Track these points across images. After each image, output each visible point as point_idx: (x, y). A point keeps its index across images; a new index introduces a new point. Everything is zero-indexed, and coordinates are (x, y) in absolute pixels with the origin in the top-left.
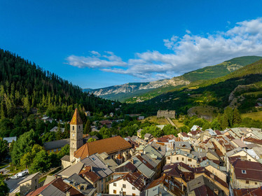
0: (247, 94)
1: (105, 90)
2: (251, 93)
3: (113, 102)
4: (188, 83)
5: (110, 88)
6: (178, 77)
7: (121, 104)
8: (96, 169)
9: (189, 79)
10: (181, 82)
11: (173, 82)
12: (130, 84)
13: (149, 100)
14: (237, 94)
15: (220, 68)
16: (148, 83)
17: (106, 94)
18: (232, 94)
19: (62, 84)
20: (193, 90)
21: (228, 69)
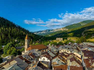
0: (89, 33)
1: (38, 32)
2: (90, 32)
3: (40, 36)
4: (67, 30)
5: (39, 31)
6: (64, 28)
7: (43, 37)
8: (34, 54)
9: (68, 28)
10: (65, 29)
11: (62, 29)
12: (47, 30)
13: (53, 36)
14: (85, 33)
15: (79, 24)
16: (53, 30)
17: (38, 33)
18: (83, 33)
19: (22, 29)
20: (69, 32)
21: (82, 25)
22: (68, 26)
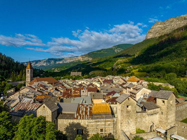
3: (38, 70)
6: (84, 55)
9: (91, 57)
11: (81, 59)
12: (49, 59)
13: (64, 70)
16: (63, 59)
20: (94, 63)
22: (93, 53)
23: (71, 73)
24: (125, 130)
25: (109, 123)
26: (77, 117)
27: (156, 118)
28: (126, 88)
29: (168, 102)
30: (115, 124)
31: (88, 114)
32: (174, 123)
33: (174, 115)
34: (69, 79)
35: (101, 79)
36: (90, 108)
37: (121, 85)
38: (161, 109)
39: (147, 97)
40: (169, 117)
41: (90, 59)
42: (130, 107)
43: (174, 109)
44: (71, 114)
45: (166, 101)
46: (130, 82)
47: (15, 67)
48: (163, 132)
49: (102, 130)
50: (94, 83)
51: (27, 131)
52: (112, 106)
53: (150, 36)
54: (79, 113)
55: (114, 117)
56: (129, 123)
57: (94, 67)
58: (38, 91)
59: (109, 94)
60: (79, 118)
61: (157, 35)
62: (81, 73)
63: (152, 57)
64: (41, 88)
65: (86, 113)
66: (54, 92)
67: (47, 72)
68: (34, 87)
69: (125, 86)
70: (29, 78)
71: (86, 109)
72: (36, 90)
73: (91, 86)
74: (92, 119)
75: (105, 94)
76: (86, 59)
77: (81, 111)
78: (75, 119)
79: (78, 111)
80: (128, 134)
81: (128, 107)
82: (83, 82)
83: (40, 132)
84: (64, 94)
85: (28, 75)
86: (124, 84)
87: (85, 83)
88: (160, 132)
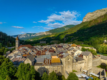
3: (21, 40)
21: (65, 29)
23: (40, 42)
24: (67, 71)
25: (59, 67)
26: (44, 64)
27: (83, 65)
28: (69, 50)
29: (88, 57)
30: (62, 68)
31: (49, 63)
32: (91, 67)
33: (91, 63)
34: (39, 45)
35: (57, 45)
36: (50, 60)
37: (67, 49)
38: (85, 61)
39: (79, 55)
40: (89, 64)
41: (51, 34)
42: (69, 59)
43: (91, 60)
44: (41, 63)
45: (87, 56)
46: (72, 47)
47: (8, 39)
48: (86, 71)
49: (56, 71)
50: (52, 48)
51: (23, 69)
52: (61, 59)
53: (85, 20)
54: (45, 63)
55: (62, 64)
56: (69, 67)
57: (53, 38)
58: (23, 52)
59: (60, 53)
60: (45, 65)
61: (89, 20)
62: (45, 42)
63: (86, 32)
64: (24, 50)
65: (48, 63)
66: (32, 53)
67: (26, 41)
68: (21, 50)
69: (69, 49)
70: (17, 45)
71: (48, 61)
72: (22, 52)
73: (51, 49)
74: (51, 65)
75: (58, 53)
76: (48, 33)
77: (46, 62)
78: (43, 65)
79: (44, 62)
80: (69, 72)
81: (68, 59)
82: (46, 47)
83: (28, 70)
84: (37, 54)
85: (17, 43)
86: (69, 48)
87: (48, 47)
88: (84, 72)
